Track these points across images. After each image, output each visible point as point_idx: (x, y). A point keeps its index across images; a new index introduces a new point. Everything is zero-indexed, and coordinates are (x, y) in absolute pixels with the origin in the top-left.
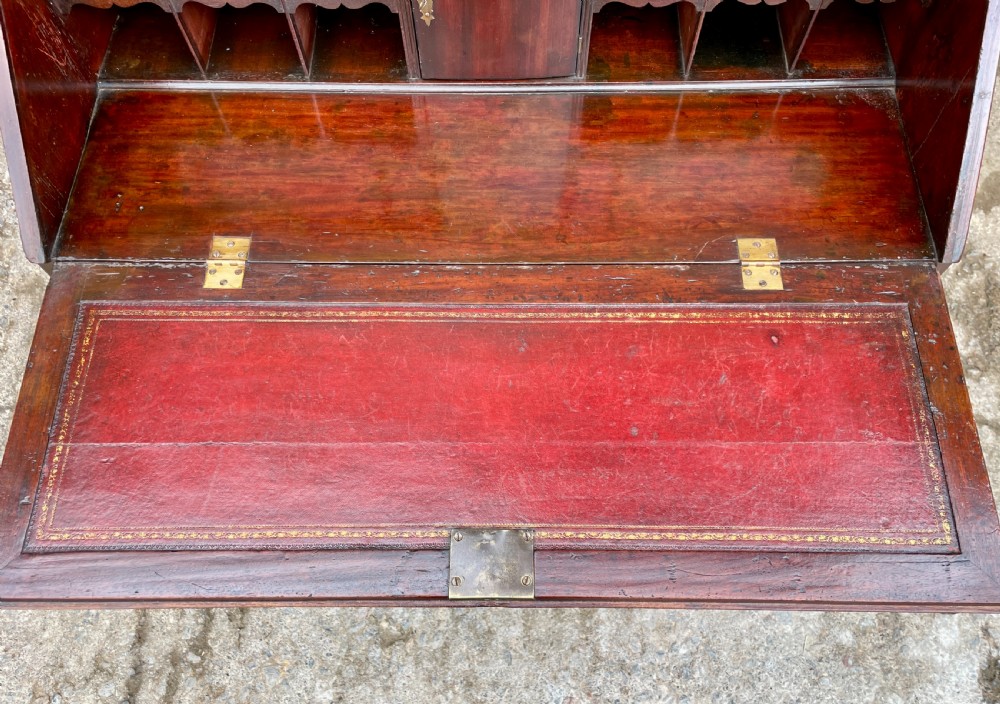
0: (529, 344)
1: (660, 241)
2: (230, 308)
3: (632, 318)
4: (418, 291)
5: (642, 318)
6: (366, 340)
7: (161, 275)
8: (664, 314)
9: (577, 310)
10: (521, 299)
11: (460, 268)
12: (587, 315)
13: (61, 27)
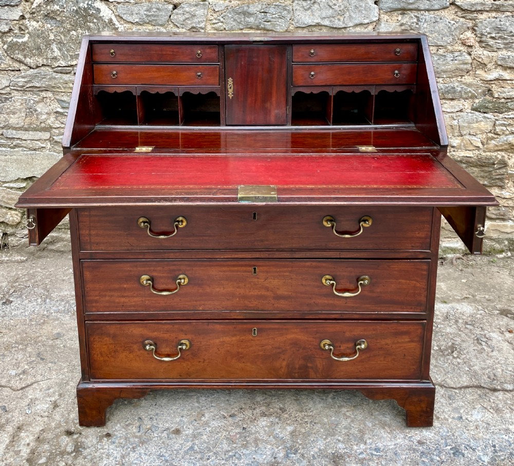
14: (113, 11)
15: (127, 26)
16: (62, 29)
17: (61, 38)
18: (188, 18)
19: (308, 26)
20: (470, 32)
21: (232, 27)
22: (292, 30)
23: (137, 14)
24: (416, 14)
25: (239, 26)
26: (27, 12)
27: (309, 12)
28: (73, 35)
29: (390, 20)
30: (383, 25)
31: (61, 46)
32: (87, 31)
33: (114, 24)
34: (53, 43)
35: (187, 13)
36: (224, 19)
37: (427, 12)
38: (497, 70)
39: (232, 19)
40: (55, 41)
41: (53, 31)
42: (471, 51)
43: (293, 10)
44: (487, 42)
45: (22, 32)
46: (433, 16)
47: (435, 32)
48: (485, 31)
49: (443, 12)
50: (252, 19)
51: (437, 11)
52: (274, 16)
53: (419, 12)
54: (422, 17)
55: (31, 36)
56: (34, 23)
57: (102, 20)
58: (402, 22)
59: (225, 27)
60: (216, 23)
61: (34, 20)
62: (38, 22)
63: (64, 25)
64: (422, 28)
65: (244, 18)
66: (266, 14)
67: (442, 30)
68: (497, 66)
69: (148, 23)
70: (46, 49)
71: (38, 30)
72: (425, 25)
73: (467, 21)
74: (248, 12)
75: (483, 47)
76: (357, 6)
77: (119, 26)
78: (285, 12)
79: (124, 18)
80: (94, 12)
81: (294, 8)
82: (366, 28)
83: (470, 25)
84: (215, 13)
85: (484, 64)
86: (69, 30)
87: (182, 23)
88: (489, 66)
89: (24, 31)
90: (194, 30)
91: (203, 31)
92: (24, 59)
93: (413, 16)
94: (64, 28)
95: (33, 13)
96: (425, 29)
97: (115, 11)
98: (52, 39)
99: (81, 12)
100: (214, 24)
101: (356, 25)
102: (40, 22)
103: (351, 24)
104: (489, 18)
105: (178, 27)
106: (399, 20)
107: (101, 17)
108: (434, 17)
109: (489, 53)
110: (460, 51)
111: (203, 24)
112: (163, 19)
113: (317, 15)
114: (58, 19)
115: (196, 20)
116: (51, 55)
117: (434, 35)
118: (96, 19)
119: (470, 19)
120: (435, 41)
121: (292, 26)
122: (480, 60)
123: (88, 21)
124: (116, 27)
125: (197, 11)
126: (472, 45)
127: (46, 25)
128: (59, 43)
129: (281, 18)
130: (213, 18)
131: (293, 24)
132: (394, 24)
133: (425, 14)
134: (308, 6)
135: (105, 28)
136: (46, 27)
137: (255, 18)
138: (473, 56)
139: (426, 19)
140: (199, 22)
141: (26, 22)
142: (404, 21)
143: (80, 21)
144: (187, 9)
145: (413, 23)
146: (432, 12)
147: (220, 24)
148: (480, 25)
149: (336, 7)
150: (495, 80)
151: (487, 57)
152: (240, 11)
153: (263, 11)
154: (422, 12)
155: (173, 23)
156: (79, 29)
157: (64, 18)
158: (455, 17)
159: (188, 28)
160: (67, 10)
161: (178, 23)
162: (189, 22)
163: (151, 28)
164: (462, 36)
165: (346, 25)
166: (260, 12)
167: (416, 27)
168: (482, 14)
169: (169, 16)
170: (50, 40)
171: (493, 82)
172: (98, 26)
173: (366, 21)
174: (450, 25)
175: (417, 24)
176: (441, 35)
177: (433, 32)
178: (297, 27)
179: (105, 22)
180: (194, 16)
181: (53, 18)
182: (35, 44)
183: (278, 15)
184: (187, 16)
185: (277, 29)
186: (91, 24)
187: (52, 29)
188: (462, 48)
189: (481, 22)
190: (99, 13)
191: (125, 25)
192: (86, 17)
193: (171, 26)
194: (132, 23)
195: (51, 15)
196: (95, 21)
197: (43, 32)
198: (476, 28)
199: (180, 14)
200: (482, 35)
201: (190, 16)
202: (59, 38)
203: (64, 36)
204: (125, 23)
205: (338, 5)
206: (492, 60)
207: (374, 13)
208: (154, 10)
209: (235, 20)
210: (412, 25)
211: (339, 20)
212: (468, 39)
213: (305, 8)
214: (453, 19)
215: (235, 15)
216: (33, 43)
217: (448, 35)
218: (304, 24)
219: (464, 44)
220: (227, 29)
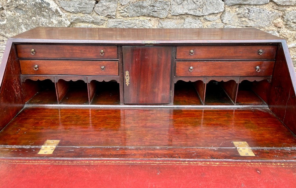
0: (161, 172)
1: (205, 142)
2: (45, 160)
3: (200, 164)
4: (118, 155)
5: (204, 164)
6: (95, 170)
7: (23, 150)
8: (212, 163)
9: (179, 161)
10: (157, 157)
11: (134, 148)
12: (183, 163)
13: (20, 85)
14: (58, 5)
15: (68, 14)
16: (27, 16)
17: (26, 22)
18: (105, 9)
19: (180, 15)
20: (280, 19)
21: (132, 15)
22: (170, 17)
23: (73, 7)
24: (248, 7)
25: (137, 14)
26: (4, 6)
27: (181, 6)
28: (34, 19)
29: (231, 11)
30: (226, 14)
31: (27, 26)
32: (42, 17)
33: (59, 13)
34: (21, 24)
35: (104, 6)
36: (128, 10)
37: (255, 6)
38: (294, 42)
39: (133, 10)
40: (23, 23)
41: (21, 17)
42: (280, 30)
43: (171, 4)
44: (290, 25)
45: (3, 18)
46: (259, 8)
47: (259, 19)
48: (290, 18)
49: (265, 6)
50: (145, 10)
51: (261, 6)
52: (159, 8)
53: (250, 6)
54: (251, 9)
55: (8, 20)
56: (9, 12)
57: (51, 10)
58: (239, 12)
59: (128, 15)
60: (123, 13)
61: (9, 10)
62: (11, 11)
63: (28, 13)
64: (251, 16)
65: (140, 9)
66: (153, 7)
67: (264, 17)
68: (294, 39)
69: (80, 12)
70: (18, 28)
71: (12, 17)
72: (253, 15)
73: (279, 12)
74: (142, 6)
75: (287, 28)
76: (211, 2)
77: (62, 14)
78: (166, 6)
79: (65, 9)
80: (46, 5)
81: (172, 4)
82: (216, 16)
83: (281, 14)
84: (122, 6)
85: (287, 38)
86: (31, 17)
87: (101, 12)
88: (289, 40)
89: (4, 17)
90: (109, 17)
91: (114, 17)
92: (5, 34)
93: (246, 9)
94: (28, 15)
95: (8, 6)
96: (253, 17)
97: (59, 5)
98: (21, 22)
99: (37, 5)
100: (121, 13)
101: (210, 14)
102: (12, 12)
103: (207, 14)
104: (293, 10)
105: (99, 15)
106: (237, 11)
107: (50, 8)
108: (259, 10)
109: (290, 31)
110: (273, 30)
111: (115, 13)
112: (89, 10)
113: (186, 8)
114: (24, 10)
115: (110, 10)
116: (21, 32)
117: (258, 21)
118: (48, 10)
119: (281, 11)
120: (258, 24)
121: (170, 14)
122: (285, 36)
123: (42, 11)
124: (61, 14)
125: (110, 5)
126: (281, 26)
127: (16, 13)
128: (26, 24)
129: (163, 10)
130: (120, 9)
131: (170, 13)
132: (233, 14)
133: (254, 7)
134: (180, 2)
135: (53, 15)
136: (16, 15)
137: (147, 9)
138: (280, 33)
139: (254, 11)
140: (112, 12)
141: (5, 11)
142: (240, 12)
143: (37, 11)
144: (104, 4)
145: (246, 13)
146: (258, 6)
147: (125, 13)
148: (287, 14)
149: (198, 3)
150: (292, 48)
151: (289, 34)
152: (137, 5)
153: (152, 5)
154: (252, 6)
155: (96, 12)
156: (37, 16)
157: (27, 9)
158: (272, 9)
159: (105, 16)
160: (29, 4)
161: (99, 12)
162: (106, 12)
163: (82, 15)
164: (275, 21)
165: (204, 14)
166: (150, 6)
167: (247, 16)
168: (289, 7)
169: (93, 7)
170: (20, 23)
171: (291, 49)
172: (49, 14)
173: (216, 12)
174: (268, 14)
175: (248, 14)
176: (262, 21)
177: (258, 19)
178: (173, 15)
179: (53, 11)
180: (108, 8)
181: (20, 9)
182: (10, 25)
183: (162, 8)
184: (104, 8)
185: (161, 16)
186: (45, 13)
187: (21, 16)
188: (274, 29)
189: (288, 13)
190: (49, 6)
191: (66, 13)
192: (41, 8)
193: (95, 14)
194: (70, 12)
195: (19, 7)
196: (47, 11)
197: (15, 18)
198: (284, 17)
199: (100, 7)
200: (288, 20)
201: (106, 8)
202: (25, 21)
203: (28, 20)
204: (66, 12)
205: (199, 1)
206: (292, 36)
207: (221, 7)
208: (84, 4)
209: (134, 11)
210: (245, 14)
211: (199, 11)
212: (279, 23)
213: (179, 3)
214: (271, 11)
215: (135, 7)
216: (10, 24)
217: (267, 20)
218: (178, 13)
219: (276, 26)
220: (129, 16)
